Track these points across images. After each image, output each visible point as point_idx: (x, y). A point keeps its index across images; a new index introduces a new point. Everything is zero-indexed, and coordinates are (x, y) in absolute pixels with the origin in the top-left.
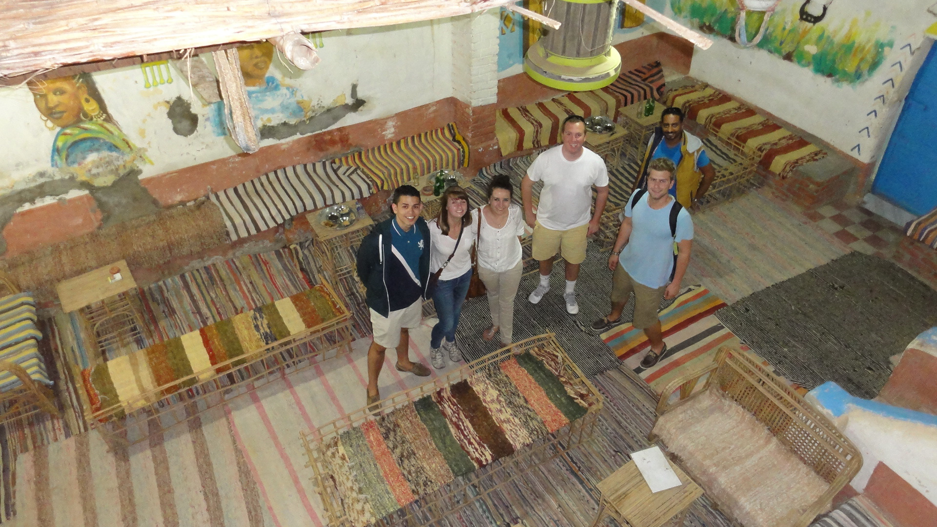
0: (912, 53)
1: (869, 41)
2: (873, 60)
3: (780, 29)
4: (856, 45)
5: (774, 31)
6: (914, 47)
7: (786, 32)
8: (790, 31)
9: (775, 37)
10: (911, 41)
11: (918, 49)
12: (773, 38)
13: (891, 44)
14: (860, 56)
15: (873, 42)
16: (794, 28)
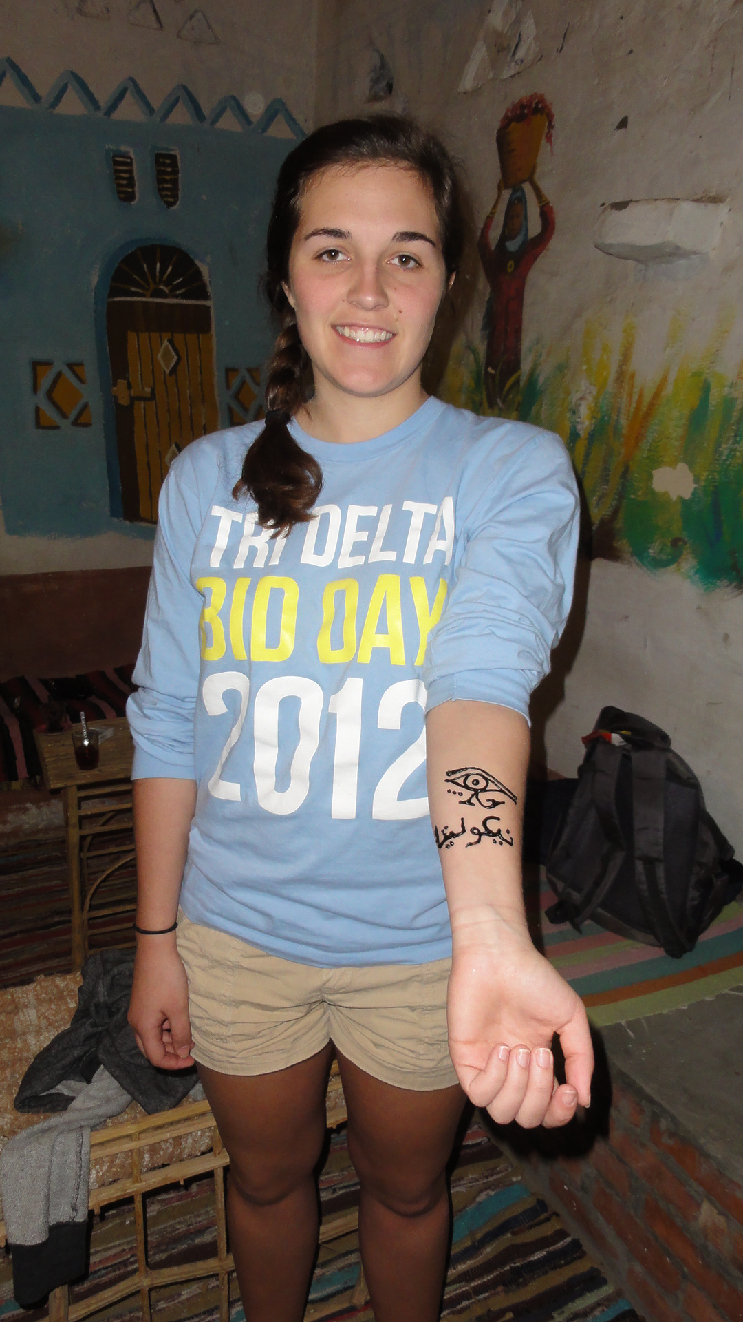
16: (603, 418)
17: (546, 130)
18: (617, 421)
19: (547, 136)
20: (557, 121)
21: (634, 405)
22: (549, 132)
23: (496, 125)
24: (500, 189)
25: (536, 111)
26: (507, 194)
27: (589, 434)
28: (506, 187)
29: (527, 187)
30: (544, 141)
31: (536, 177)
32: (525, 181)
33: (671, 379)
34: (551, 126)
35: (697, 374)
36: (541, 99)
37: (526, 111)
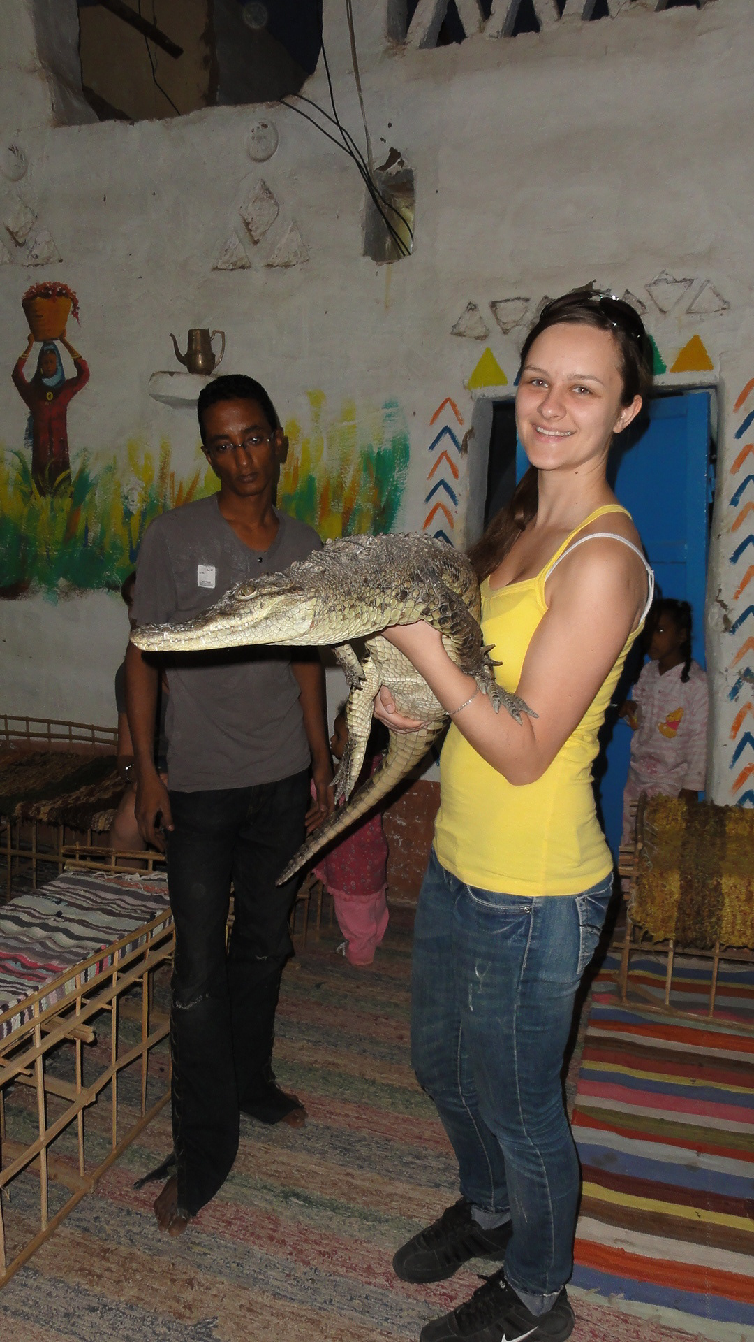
0: (463, 448)
1: (344, 462)
2: (376, 506)
3: (117, 518)
4: (319, 485)
5: (103, 533)
6: (460, 432)
7: (135, 522)
8: (143, 514)
9: (114, 546)
10: (447, 418)
11: (470, 433)
12: (108, 549)
13: (402, 451)
14: (339, 508)
15: (356, 460)
16: (152, 502)
17: (72, 309)
18: (165, 503)
19: (73, 313)
20: (79, 305)
21: (176, 493)
22: (74, 310)
23: (23, 296)
25: (60, 294)
26: (38, 346)
27: (141, 512)
29: (58, 344)
30: (70, 316)
31: (68, 338)
32: (56, 339)
33: (202, 477)
34: (75, 307)
36: (65, 287)
37: (50, 292)
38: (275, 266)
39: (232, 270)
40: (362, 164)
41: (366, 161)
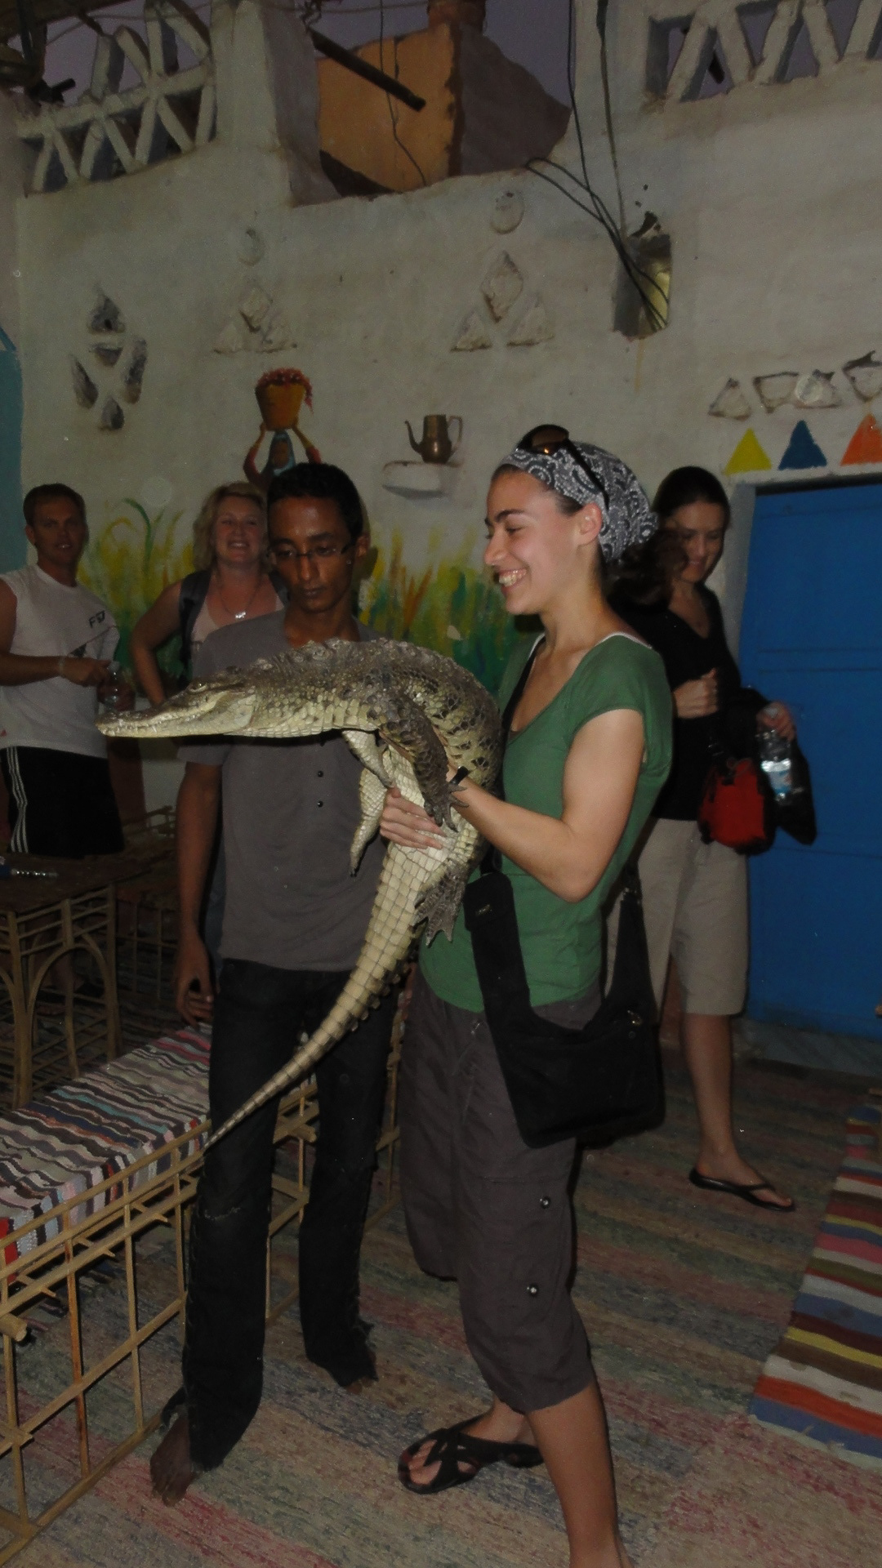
8: (374, 611)
16: (382, 597)
17: (305, 396)
18: (395, 599)
19: (306, 400)
20: (314, 391)
21: (407, 589)
22: (308, 398)
23: (255, 383)
24: (262, 428)
25: (294, 380)
26: (270, 436)
27: (371, 608)
28: (269, 429)
29: (291, 433)
30: (303, 404)
31: (300, 426)
32: (288, 428)
33: (435, 572)
34: (309, 393)
35: (453, 569)
36: (298, 374)
37: (284, 379)
38: (518, 345)
39: (472, 350)
40: (614, 231)
41: (619, 228)
